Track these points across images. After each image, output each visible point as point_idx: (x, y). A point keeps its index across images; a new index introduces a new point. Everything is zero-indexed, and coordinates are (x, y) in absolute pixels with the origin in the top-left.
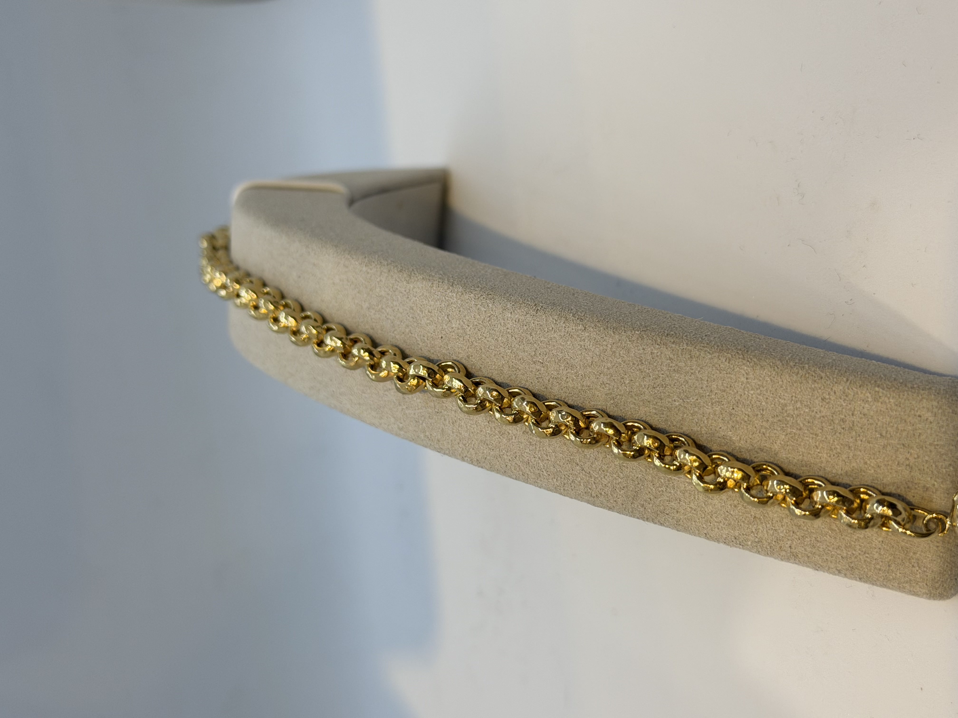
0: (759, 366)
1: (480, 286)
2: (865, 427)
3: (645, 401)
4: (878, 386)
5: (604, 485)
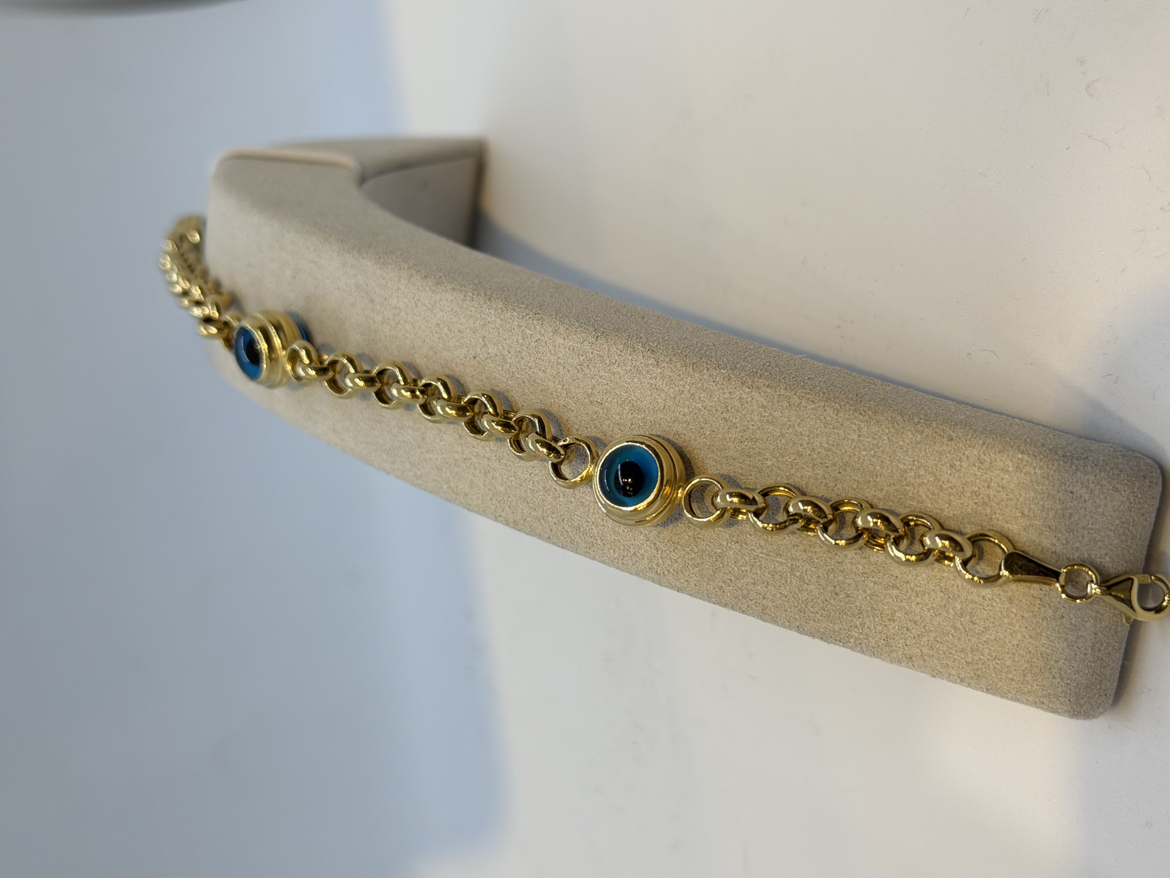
0: (874, 421)
1: (526, 302)
2: (1003, 503)
3: (729, 457)
4: (1022, 453)
5: (673, 561)
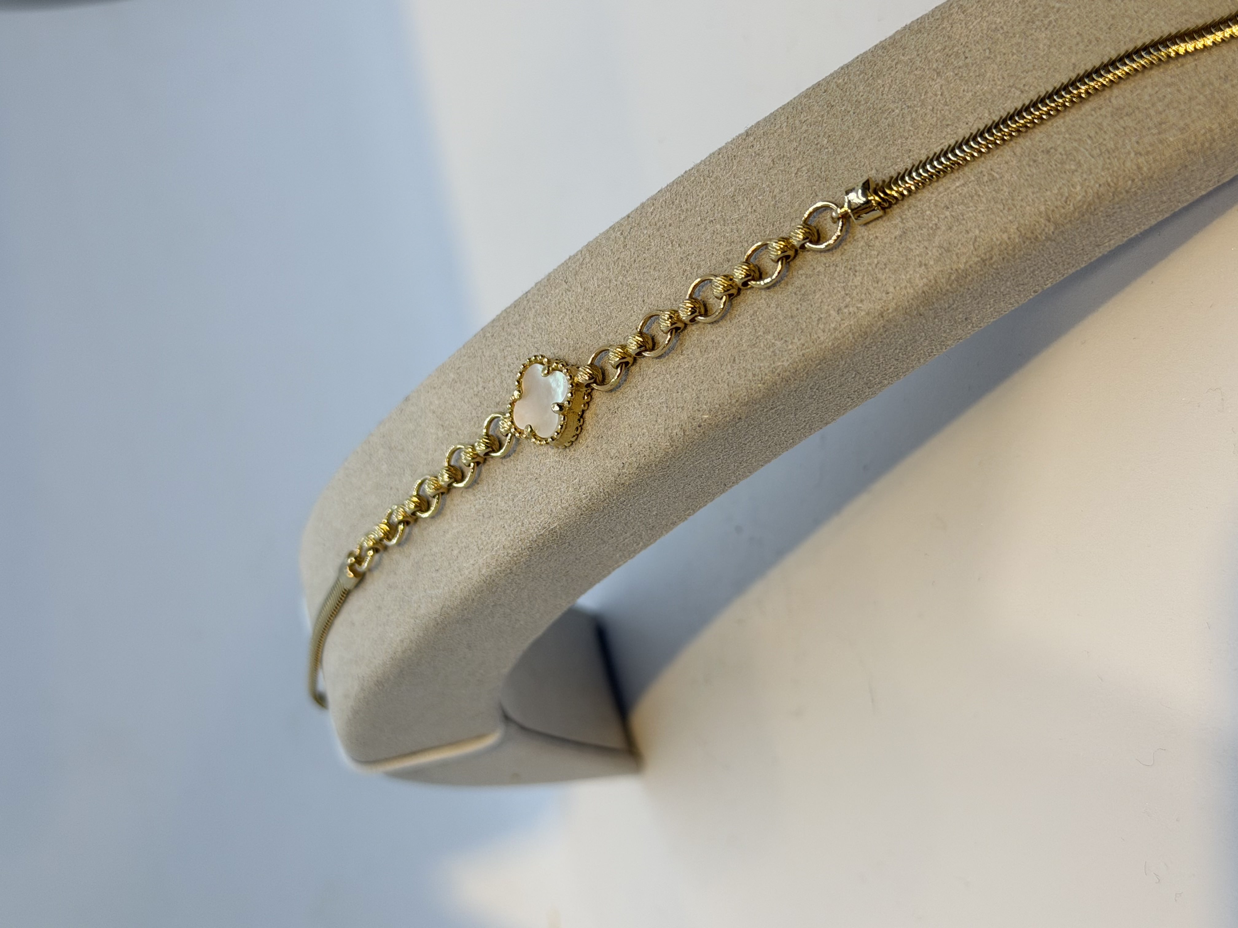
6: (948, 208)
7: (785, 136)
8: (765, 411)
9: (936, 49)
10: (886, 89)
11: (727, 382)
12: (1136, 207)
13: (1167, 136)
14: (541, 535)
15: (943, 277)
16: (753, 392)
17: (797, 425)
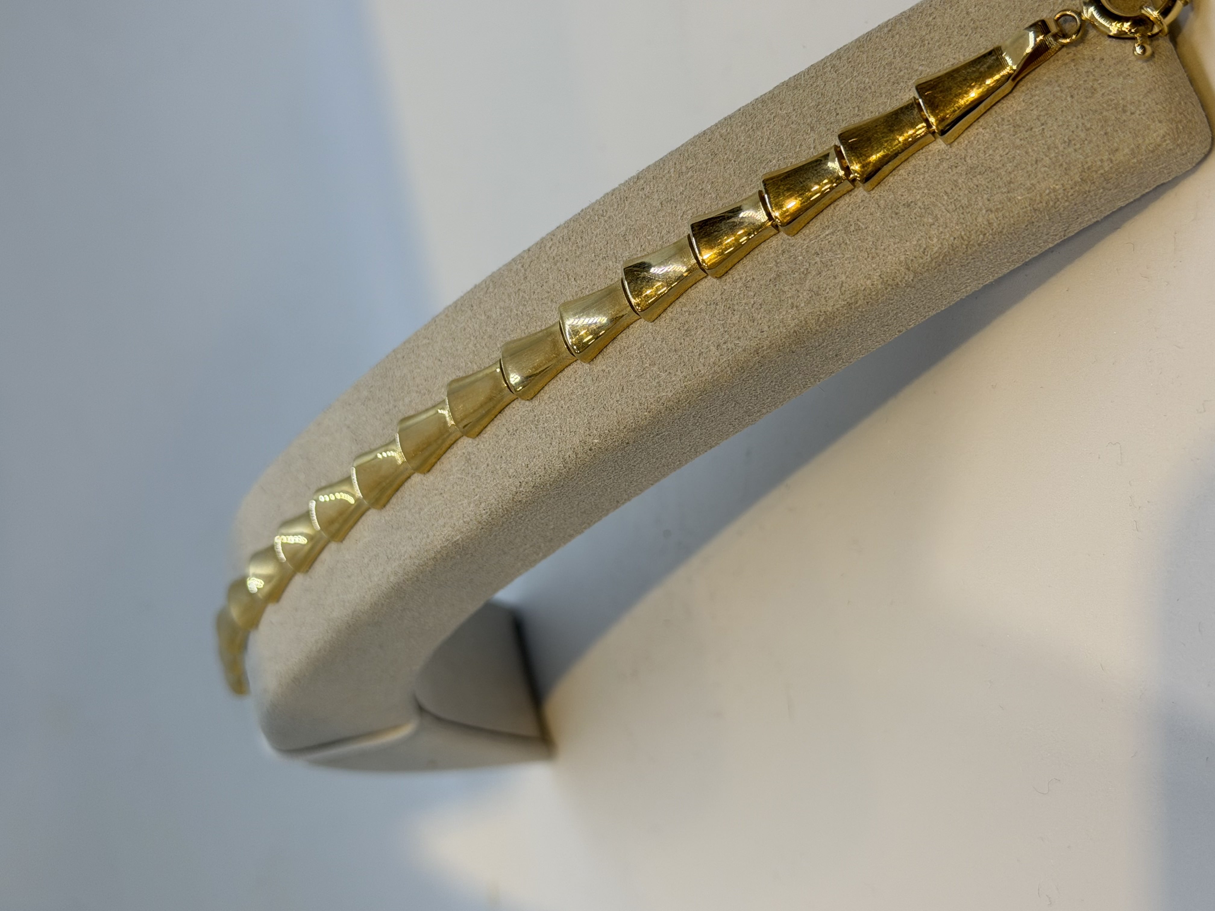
6: (818, 254)
7: (672, 181)
8: (651, 436)
9: (811, 105)
10: (765, 141)
11: (615, 409)
12: (987, 257)
13: (1016, 195)
14: (445, 547)
15: (813, 319)
16: (639, 419)
17: (682, 448)
